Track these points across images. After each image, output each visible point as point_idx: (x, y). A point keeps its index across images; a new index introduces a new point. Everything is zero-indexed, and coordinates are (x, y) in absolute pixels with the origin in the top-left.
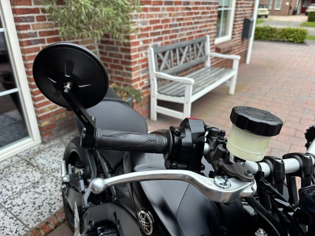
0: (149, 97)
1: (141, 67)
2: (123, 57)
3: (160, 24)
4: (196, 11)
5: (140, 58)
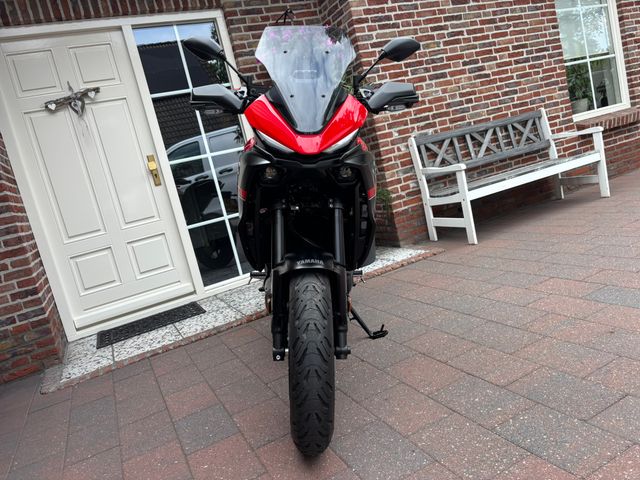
0: (422, 207)
1: (399, 165)
3: (428, 105)
4: (503, 76)
5: (397, 153)
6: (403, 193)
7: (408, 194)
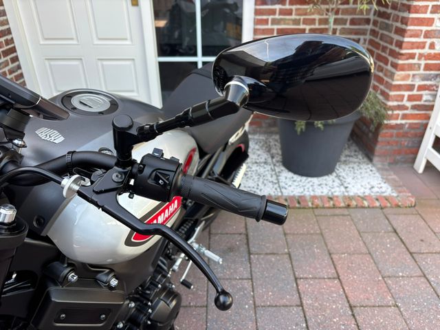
1: (422, 67)
2: (395, 41)
5: (426, 51)
6: (409, 104)
7: (414, 107)
